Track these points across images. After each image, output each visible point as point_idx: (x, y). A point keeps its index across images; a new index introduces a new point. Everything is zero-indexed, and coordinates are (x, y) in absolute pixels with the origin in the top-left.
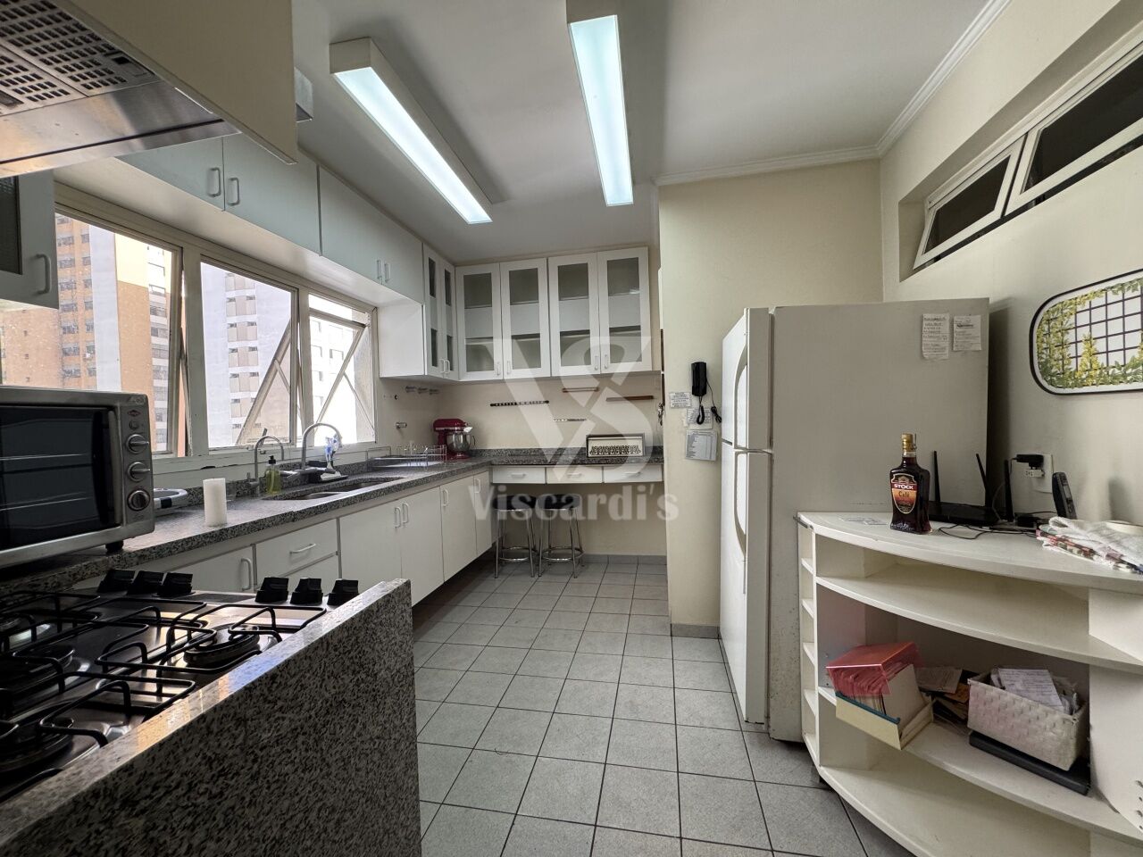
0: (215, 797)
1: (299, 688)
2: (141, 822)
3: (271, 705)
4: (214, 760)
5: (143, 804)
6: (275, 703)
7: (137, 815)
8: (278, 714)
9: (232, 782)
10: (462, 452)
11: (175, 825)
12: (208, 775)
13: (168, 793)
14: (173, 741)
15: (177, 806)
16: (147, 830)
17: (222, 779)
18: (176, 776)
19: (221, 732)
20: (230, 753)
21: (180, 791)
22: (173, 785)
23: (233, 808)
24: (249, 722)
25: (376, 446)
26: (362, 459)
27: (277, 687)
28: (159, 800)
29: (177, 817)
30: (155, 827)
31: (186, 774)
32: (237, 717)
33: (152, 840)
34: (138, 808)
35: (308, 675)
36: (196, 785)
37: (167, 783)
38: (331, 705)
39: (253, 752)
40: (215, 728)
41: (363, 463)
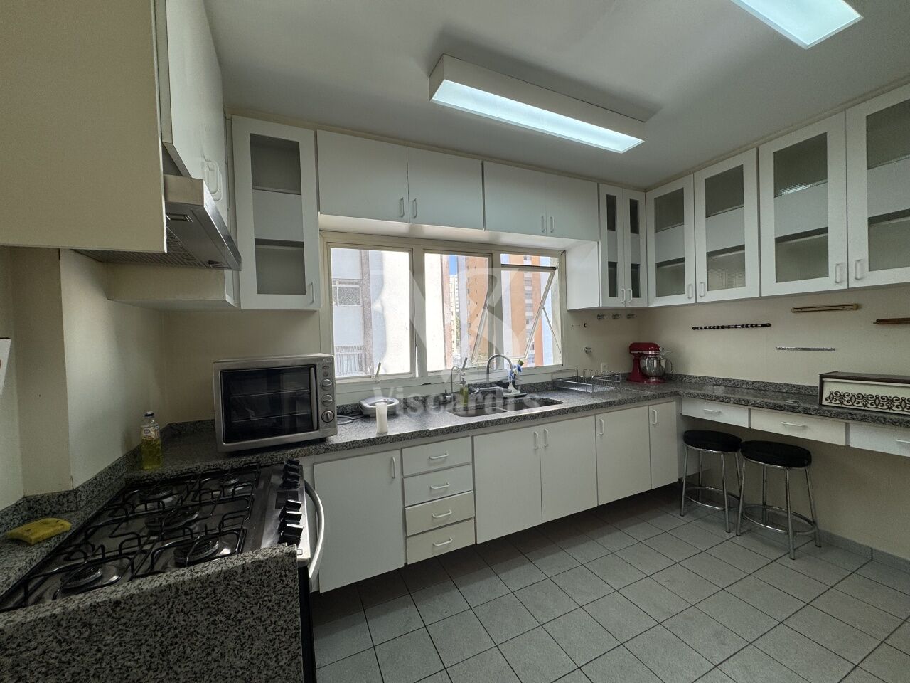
0: (64, 663)
1: (144, 614)
2: (10, 660)
3: (115, 620)
4: (64, 642)
5: (10, 651)
6: (119, 619)
7: (6, 656)
8: (120, 627)
9: (79, 659)
10: (656, 377)
11: (33, 669)
12: (58, 649)
13: (28, 650)
14: (32, 623)
15: (34, 660)
16: (13, 666)
17: (69, 655)
18: (33, 644)
19: (69, 627)
20: (77, 641)
21: (36, 652)
22: (32, 647)
23: (79, 673)
24: (94, 626)
25: (562, 368)
26: (548, 379)
27: (121, 610)
28: (21, 653)
29: (35, 664)
30: (18, 665)
31: (41, 644)
32: (83, 621)
33: (17, 672)
34: (7, 652)
35: (154, 607)
36: (48, 652)
37: (28, 645)
38: (180, 632)
39: (97, 645)
40: (64, 623)
41: (548, 383)
